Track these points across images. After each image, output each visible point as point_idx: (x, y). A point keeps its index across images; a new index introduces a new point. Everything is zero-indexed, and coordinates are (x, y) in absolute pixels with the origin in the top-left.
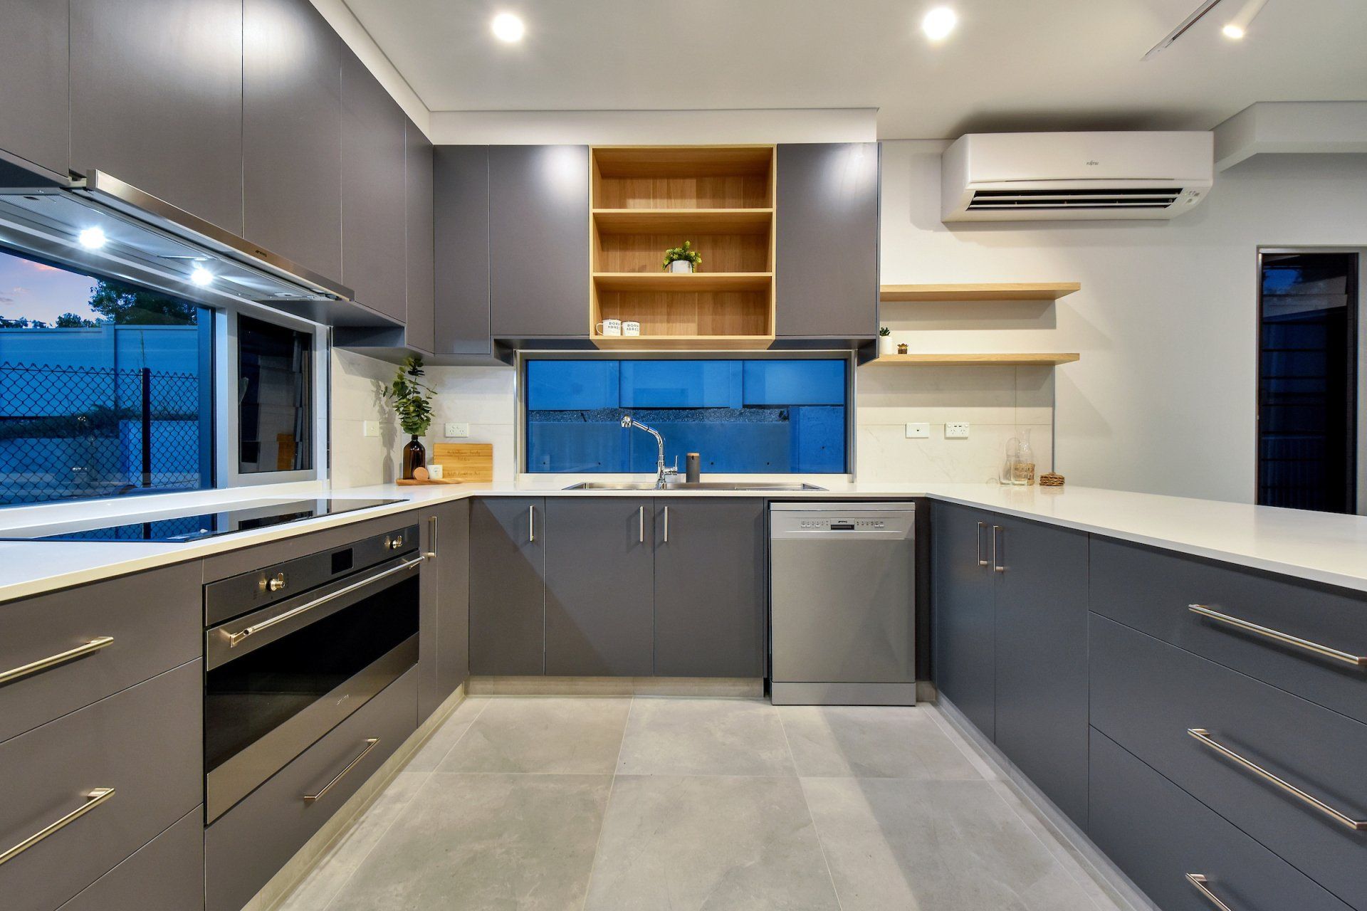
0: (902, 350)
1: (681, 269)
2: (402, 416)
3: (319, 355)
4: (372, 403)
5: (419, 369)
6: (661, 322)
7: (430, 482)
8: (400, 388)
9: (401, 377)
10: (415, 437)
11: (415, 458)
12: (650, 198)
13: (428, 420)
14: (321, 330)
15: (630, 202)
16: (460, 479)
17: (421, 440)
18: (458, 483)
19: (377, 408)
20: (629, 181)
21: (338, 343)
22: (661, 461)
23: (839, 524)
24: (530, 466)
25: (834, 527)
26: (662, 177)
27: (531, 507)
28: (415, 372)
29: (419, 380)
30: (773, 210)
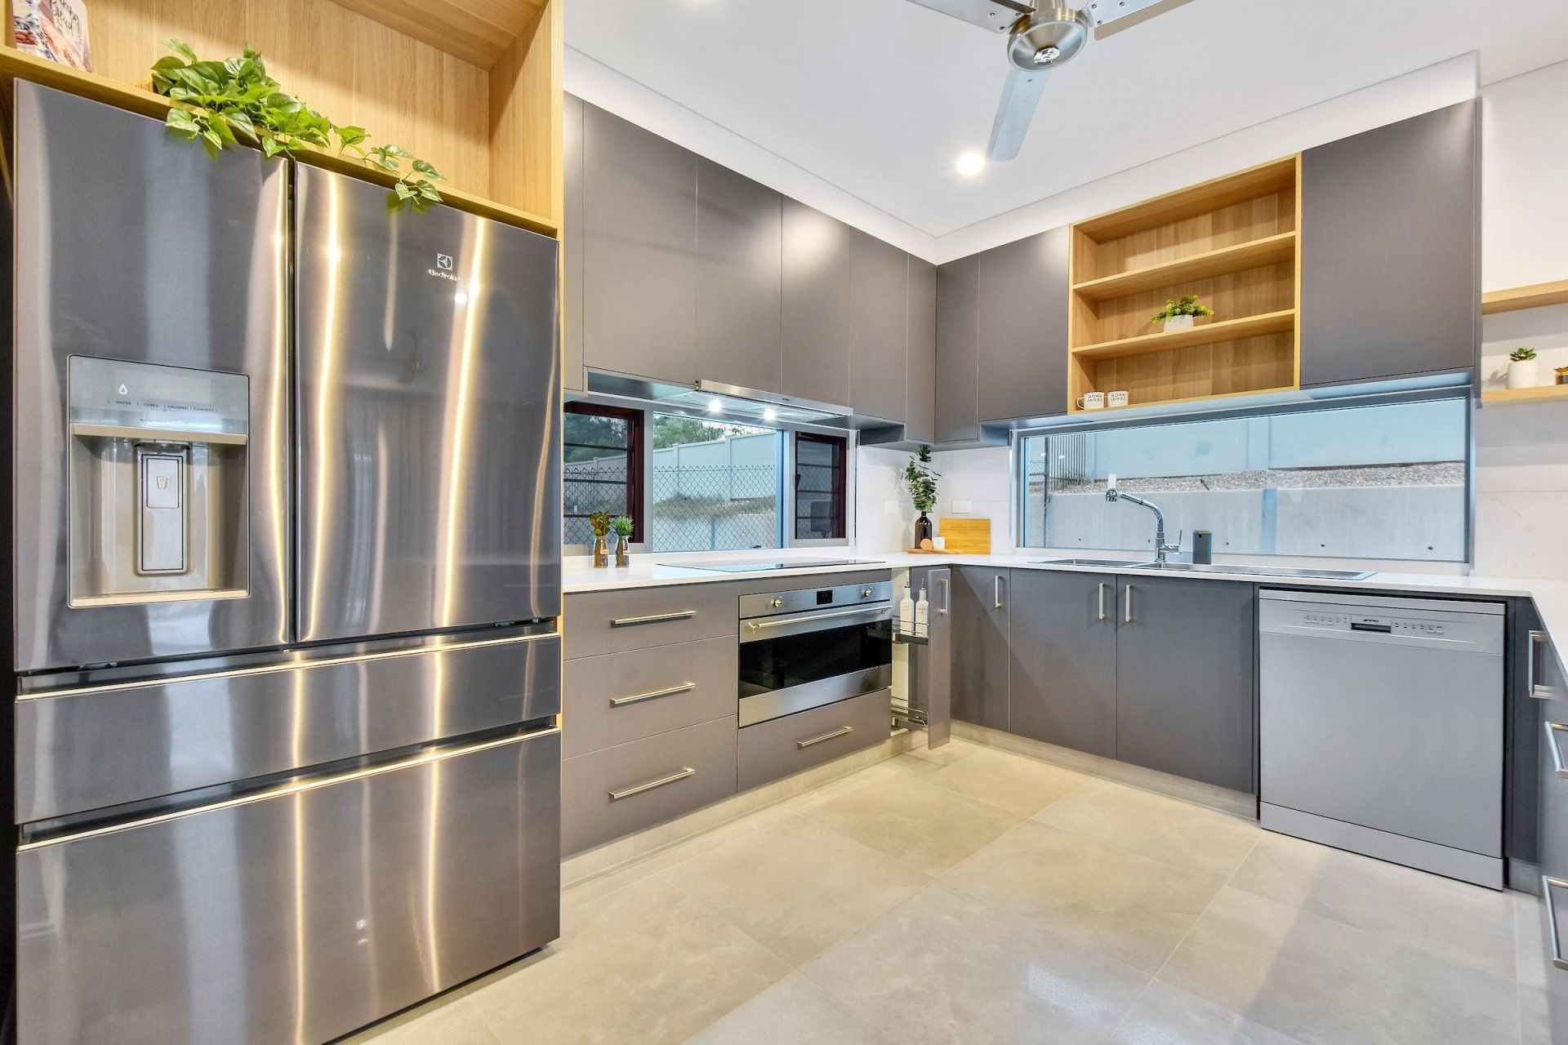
0: (1563, 378)
2: (914, 496)
3: (851, 453)
4: (892, 487)
5: (928, 455)
6: (1167, 383)
7: (933, 552)
8: (912, 474)
9: (912, 464)
10: (924, 514)
11: (924, 530)
12: (1153, 250)
13: (934, 498)
14: (853, 434)
15: (1131, 260)
17: (928, 516)
19: (897, 490)
20: (1128, 239)
21: (862, 443)
23: (1365, 623)
25: (1354, 627)
26: (1167, 223)
28: (924, 459)
29: (927, 465)
30: (1297, 233)
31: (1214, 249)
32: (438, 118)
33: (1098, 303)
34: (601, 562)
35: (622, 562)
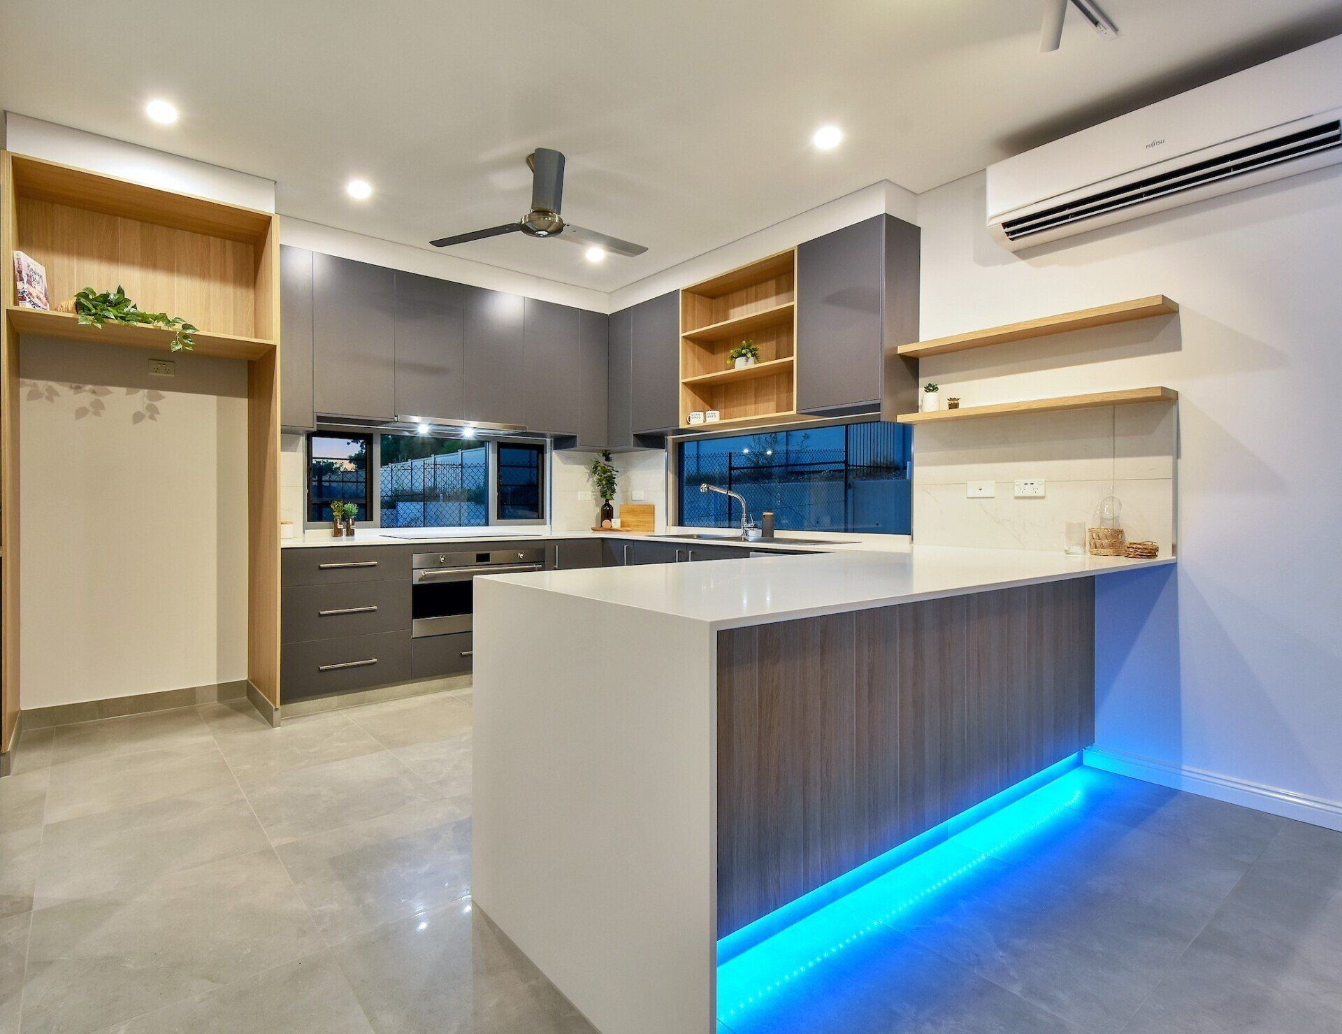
0: (954, 405)
1: (742, 365)
2: (601, 487)
3: (547, 456)
4: (586, 480)
5: (610, 456)
6: (751, 404)
7: (611, 530)
9: (596, 463)
10: (607, 500)
11: (607, 513)
12: (743, 305)
13: (614, 490)
14: (548, 442)
15: (732, 312)
16: (628, 529)
17: (611, 502)
18: (628, 531)
19: (589, 482)
20: (730, 296)
21: (556, 448)
22: (744, 519)
24: (680, 522)
26: (751, 286)
27: (677, 551)
28: (608, 459)
29: (610, 463)
30: (795, 303)
31: (777, 305)
32: (223, 279)
33: (710, 344)
34: (338, 533)
35: (351, 533)
